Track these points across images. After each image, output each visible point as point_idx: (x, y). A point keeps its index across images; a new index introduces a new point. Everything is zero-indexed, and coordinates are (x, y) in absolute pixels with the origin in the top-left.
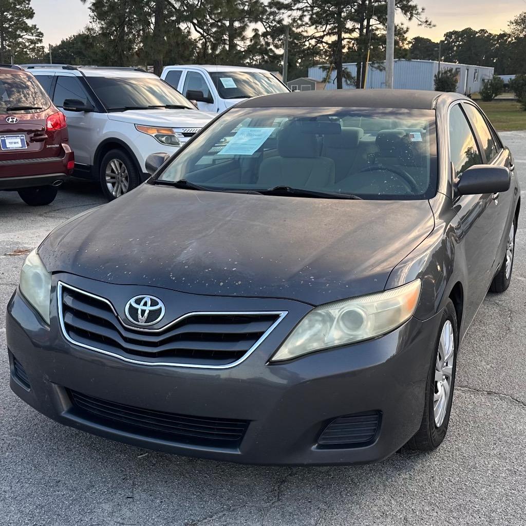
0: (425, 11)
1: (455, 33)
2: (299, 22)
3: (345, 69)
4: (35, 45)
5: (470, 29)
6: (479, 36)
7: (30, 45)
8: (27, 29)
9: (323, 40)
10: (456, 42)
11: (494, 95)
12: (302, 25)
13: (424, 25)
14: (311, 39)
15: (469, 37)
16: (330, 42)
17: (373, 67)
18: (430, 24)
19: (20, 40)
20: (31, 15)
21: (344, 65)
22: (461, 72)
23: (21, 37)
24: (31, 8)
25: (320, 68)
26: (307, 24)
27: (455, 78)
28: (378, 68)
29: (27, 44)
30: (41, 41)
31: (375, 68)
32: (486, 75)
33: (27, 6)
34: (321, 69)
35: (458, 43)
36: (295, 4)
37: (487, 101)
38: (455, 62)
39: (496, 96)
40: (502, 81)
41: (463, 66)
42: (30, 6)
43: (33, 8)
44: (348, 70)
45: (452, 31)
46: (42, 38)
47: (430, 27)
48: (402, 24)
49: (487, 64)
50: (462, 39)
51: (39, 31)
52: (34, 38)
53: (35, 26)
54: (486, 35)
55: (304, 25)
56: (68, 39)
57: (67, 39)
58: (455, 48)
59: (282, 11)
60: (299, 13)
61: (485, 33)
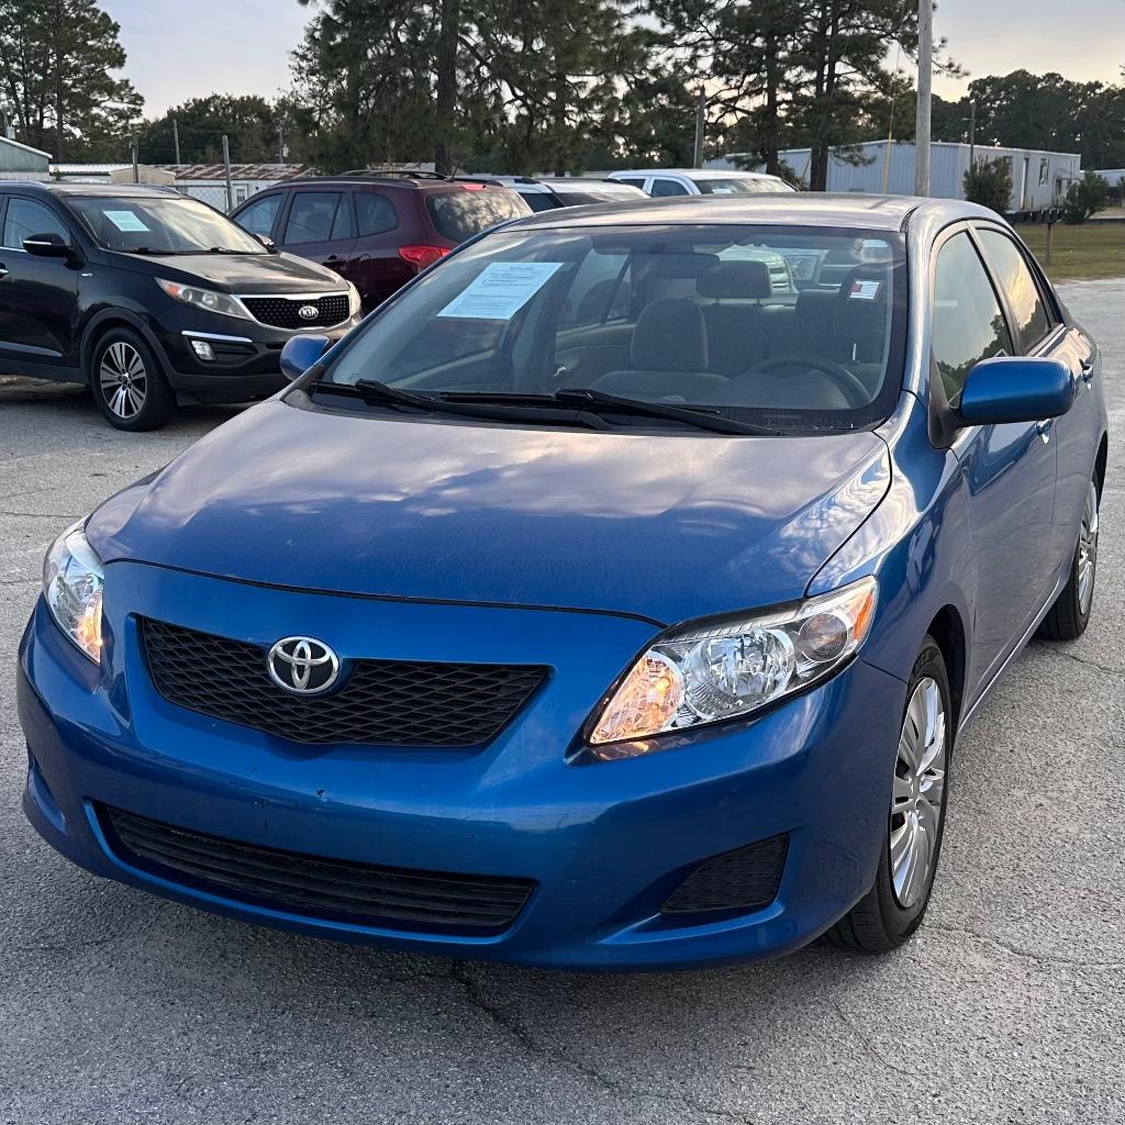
0: (947, 44)
1: (992, 81)
2: (688, 69)
3: (782, 162)
4: (127, 122)
5: (1024, 72)
6: (1043, 88)
7: (116, 121)
8: (112, 89)
9: (737, 106)
10: (993, 102)
11: (1088, 212)
12: (693, 76)
13: (946, 72)
14: (714, 103)
15: (1022, 90)
16: (751, 110)
17: (839, 157)
18: (957, 71)
19: (95, 111)
20: (118, 59)
21: (781, 155)
22: (1014, 165)
23: (97, 104)
24: (118, 45)
25: (730, 160)
26: (703, 72)
27: (1006, 178)
28: (850, 159)
29: (111, 119)
30: (138, 113)
31: (844, 159)
32: (1062, 170)
33: (110, 41)
34: (733, 164)
35: (998, 102)
36: (682, 35)
37: (1074, 224)
38: (993, 144)
39: (1092, 213)
40: (1104, 183)
41: (1017, 153)
42: (116, 41)
43: (122, 46)
44: (789, 165)
45: (985, 77)
46: (142, 107)
47: (958, 77)
48: (900, 72)
49: (1062, 145)
50: (1008, 93)
51: (134, 92)
52: (123, 106)
53: (127, 81)
54: (1058, 85)
55: (696, 76)
56: (183, 107)
57: (179, 107)
58: (992, 114)
59: (655, 49)
60: (689, 52)
61: (1057, 82)
